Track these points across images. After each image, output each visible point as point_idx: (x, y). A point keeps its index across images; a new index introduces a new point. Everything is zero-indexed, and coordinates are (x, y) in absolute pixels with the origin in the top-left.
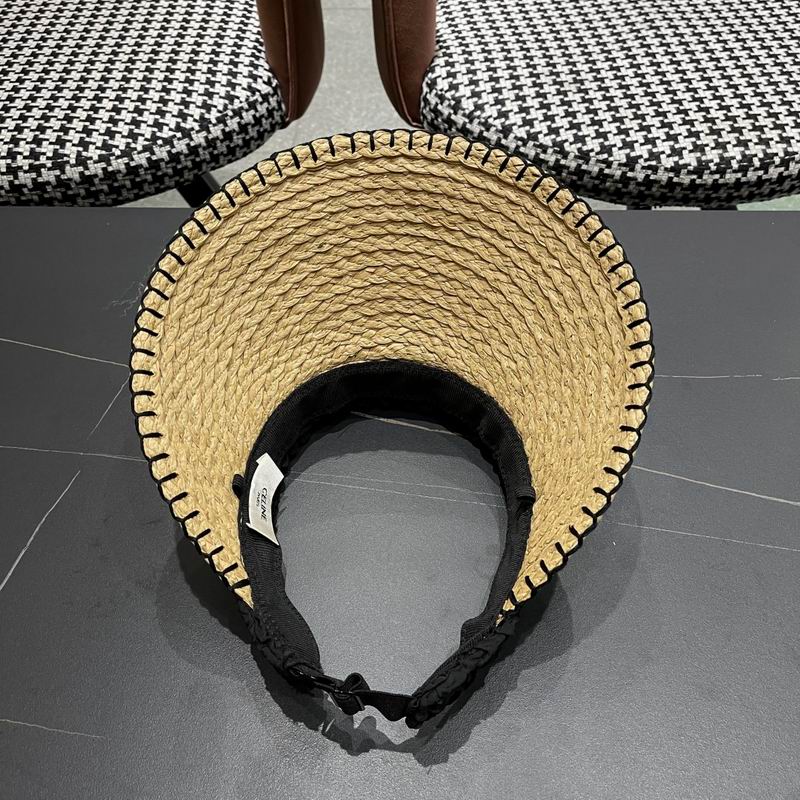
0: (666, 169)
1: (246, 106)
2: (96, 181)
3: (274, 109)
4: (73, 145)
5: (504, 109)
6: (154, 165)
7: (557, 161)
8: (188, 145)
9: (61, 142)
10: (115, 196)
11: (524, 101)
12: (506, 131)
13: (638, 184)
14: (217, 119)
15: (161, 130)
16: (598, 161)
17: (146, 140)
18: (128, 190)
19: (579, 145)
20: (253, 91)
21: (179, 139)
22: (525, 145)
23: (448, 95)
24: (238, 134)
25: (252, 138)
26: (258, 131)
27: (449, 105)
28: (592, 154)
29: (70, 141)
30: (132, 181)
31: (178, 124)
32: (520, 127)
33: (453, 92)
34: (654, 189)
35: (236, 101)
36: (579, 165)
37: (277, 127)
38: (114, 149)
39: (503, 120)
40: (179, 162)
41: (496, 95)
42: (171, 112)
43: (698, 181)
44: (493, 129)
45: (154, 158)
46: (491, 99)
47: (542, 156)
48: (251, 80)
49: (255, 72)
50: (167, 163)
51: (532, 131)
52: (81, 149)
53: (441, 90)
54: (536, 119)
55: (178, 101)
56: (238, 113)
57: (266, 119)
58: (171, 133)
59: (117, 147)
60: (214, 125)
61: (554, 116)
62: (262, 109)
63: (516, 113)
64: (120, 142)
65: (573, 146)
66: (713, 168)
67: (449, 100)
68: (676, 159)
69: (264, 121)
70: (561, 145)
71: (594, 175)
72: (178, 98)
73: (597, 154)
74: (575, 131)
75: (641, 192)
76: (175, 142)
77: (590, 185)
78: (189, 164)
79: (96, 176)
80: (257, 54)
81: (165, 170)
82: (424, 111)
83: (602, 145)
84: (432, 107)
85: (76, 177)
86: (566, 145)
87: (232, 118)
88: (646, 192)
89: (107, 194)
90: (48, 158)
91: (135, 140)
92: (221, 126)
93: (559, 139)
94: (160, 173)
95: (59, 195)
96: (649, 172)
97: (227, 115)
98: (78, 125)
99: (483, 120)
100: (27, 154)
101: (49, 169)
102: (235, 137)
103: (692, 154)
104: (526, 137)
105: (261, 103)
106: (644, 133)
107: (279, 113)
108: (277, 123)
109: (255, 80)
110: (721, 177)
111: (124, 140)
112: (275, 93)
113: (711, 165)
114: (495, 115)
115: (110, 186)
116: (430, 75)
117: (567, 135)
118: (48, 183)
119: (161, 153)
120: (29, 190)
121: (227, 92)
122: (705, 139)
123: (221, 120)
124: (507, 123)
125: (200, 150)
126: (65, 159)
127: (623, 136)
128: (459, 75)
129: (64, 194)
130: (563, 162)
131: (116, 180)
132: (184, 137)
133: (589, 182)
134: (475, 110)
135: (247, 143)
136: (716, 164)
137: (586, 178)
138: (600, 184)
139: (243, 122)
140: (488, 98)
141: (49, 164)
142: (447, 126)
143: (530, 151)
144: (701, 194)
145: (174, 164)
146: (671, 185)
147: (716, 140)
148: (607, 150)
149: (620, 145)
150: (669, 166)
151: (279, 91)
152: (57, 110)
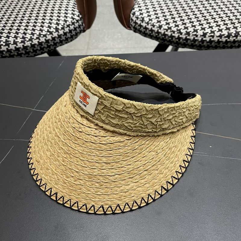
0: (217, 36)
1: (71, 24)
2: (21, 50)
3: (80, 25)
4: (12, 38)
5: (159, 20)
6: (40, 44)
7: (179, 36)
8: (52, 37)
9: (8, 37)
10: (27, 55)
11: (166, 17)
12: (160, 27)
13: (207, 42)
14: (61, 28)
15: (42, 32)
16: (193, 35)
17: (37, 35)
19: (186, 30)
20: (73, 19)
21: (49, 35)
22: (167, 30)
23: (140, 17)
25: (73, 35)
26: (76, 33)
27: (140, 20)
28: (191, 33)
29: (11, 36)
30: (33, 50)
31: (48, 30)
32: (165, 25)
33: (141, 16)
34: (213, 44)
35: (68, 22)
36: (186, 37)
37: (82, 32)
39: (159, 23)
40: (49, 43)
42: (45, 26)
43: (228, 40)
44: (156, 27)
45: (40, 41)
46: (154, 17)
47: (173, 35)
48: (72, 15)
49: (74, 13)
50: (45, 43)
51: (169, 26)
52: (15, 39)
53: (137, 15)
54: (170, 22)
56: (68, 26)
57: (78, 28)
58: (46, 33)
59: (27, 38)
60: (61, 30)
61: (176, 21)
62: (77, 25)
63: (163, 21)
64: (28, 36)
65: (184, 30)
66: (233, 35)
68: (220, 32)
69: (77, 29)
70: (180, 30)
71: (192, 40)
72: (48, 21)
73: (193, 32)
74: (184, 25)
75: (208, 45)
76: (47, 36)
77: (190, 44)
78: (52, 43)
79: (20, 48)
80: (74, 7)
81: (44, 46)
82: (132, 23)
83: (194, 29)
84: (134, 21)
85: (14, 48)
87: (66, 27)
88: (210, 45)
89: (24, 54)
90: (4, 42)
91: (33, 35)
92: (63, 30)
93: (179, 28)
94: (42, 47)
95: (8, 55)
96: (211, 38)
98: (14, 31)
99: (152, 24)
101: (4, 46)
102: (68, 34)
103: (226, 31)
104: (167, 28)
105: (76, 23)
106: (208, 25)
107: (83, 27)
108: (82, 30)
109: (74, 15)
110: (236, 38)
111: (30, 36)
113: (233, 34)
114: (156, 22)
115: (25, 51)
116: (133, 11)
117: (181, 27)
118: (4, 51)
119: (43, 39)
121: (65, 19)
122: (229, 26)
123: (63, 28)
124: (161, 24)
125: (56, 39)
126: (10, 42)
127: (201, 26)
128: (143, 10)
129: (10, 54)
130: (181, 36)
131: (27, 49)
133: (190, 43)
134: (149, 21)
135: (72, 37)
136: (234, 34)
137: (189, 41)
138: (194, 43)
139: (70, 29)
140: (153, 17)
141: (4, 44)
142: (139, 27)
143: (169, 33)
144: (229, 45)
145: (47, 43)
146: (219, 42)
147: (233, 26)
148: (196, 31)
149: (200, 29)
150: (218, 35)
151: (82, 19)
152: (7, 27)
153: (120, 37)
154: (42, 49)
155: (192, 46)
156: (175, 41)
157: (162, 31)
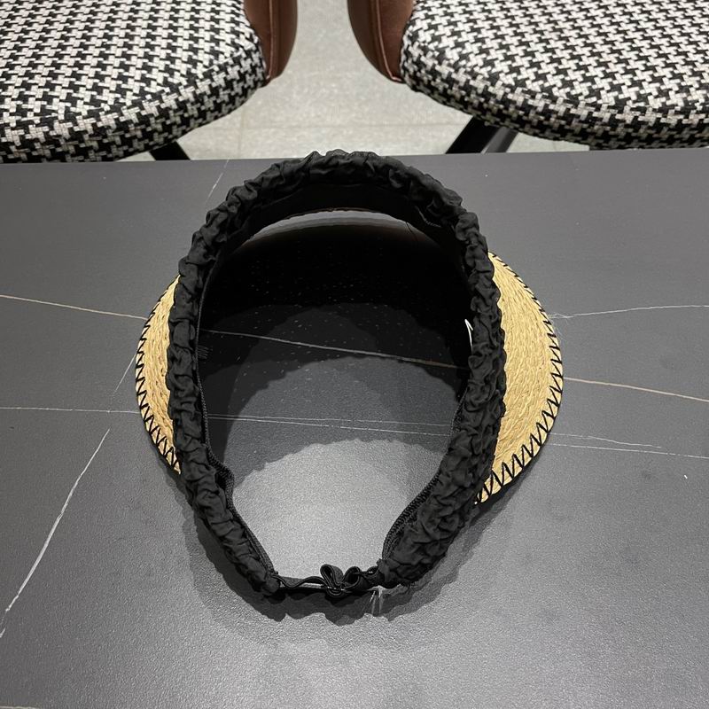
0: (654, 110)
1: (231, 62)
2: (86, 137)
3: (256, 66)
4: (61, 101)
5: (489, 58)
6: (144, 120)
7: (546, 106)
8: (177, 100)
9: (47, 98)
10: (104, 153)
11: (508, 49)
12: (493, 79)
13: (627, 126)
14: (204, 74)
15: (149, 85)
16: (587, 104)
17: (135, 95)
18: (118, 146)
19: (568, 90)
20: (237, 47)
21: (168, 94)
22: (513, 91)
23: (431, 46)
24: (224, 90)
25: (237, 94)
26: (243, 87)
27: (433, 56)
28: (580, 98)
29: (57, 97)
30: (122, 137)
31: (165, 79)
32: (507, 74)
33: (436, 43)
34: (641, 131)
35: (221, 56)
36: (568, 110)
37: (259, 84)
38: (103, 105)
39: (489, 68)
40: (168, 117)
41: (479, 44)
42: (157, 68)
43: (685, 121)
44: (480, 77)
45: (144, 113)
46: (475, 48)
47: (531, 102)
48: (234, 36)
49: (237, 29)
50: (156, 118)
51: (520, 78)
52: (69, 104)
53: (424, 42)
54: (522, 66)
55: (163, 56)
56: (223, 68)
57: (250, 75)
58: (159, 88)
59: (106, 102)
60: (202, 80)
61: (539, 63)
62: (246, 65)
63: (501, 61)
64: (109, 98)
65: (562, 91)
66: (700, 108)
67: (433, 51)
68: (663, 99)
69: (248, 77)
71: (583, 118)
72: (163, 54)
73: (586, 97)
74: (562, 76)
75: (628, 134)
76: (164, 97)
77: (577, 130)
78: (178, 120)
79: (86, 132)
80: (237, 11)
81: (154, 126)
82: (406, 65)
83: (590, 89)
84: (415, 59)
85: (66, 133)
86: (555, 90)
87: (218, 73)
88: (634, 134)
89: (96, 151)
90: (35, 114)
91: (124, 95)
92: (208, 81)
93: (547, 85)
94: (149, 129)
95: (47, 152)
96: (638, 113)
97: (213, 70)
98: (63, 81)
99: (469, 70)
100: (13, 110)
101: (37, 125)
102: (221, 93)
103: (678, 95)
104: (513, 84)
105: (245, 59)
106: (630, 76)
107: (261, 70)
108: (259, 80)
109: (238, 36)
111: (112, 96)
112: (257, 50)
113: (697, 105)
114: (481, 63)
115: (100, 142)
116: (411, 28)
117: (554, 81)
118: (37, 140)
119: (151, 108)
120: (17, 148)
121: (212, 47)
122: (688, 81)
123: (208, 75)
124: (494, 71)
125: (188, 105)
126: (54, 115)
127: (610, 80)
128: (440, 27)
129: (52, 151)
130: (552, 107)
131: (106, 137)
132: (172, 92)
133: (577, 126)
134: (460, 60)
135: (232, 99)
136: (702, 104)
137: (574, 123)
138: (589, 127)
139: (229, 78)
140: (471, 48)
141: (37, 120)
142: (430, 77)
143: (518, 97)
144: (686, 134)
145: (163, 120)
146: (658, 126)
147: (699, 82)
148: (595, 93)
149: (608, 88)
150: (657, 107)
151: (260, 49)
152: (40, 67)
153: (336, 91)
154: (148, 135)
155: (582, 137)
156: (535, 121)
157: (498, 90)
